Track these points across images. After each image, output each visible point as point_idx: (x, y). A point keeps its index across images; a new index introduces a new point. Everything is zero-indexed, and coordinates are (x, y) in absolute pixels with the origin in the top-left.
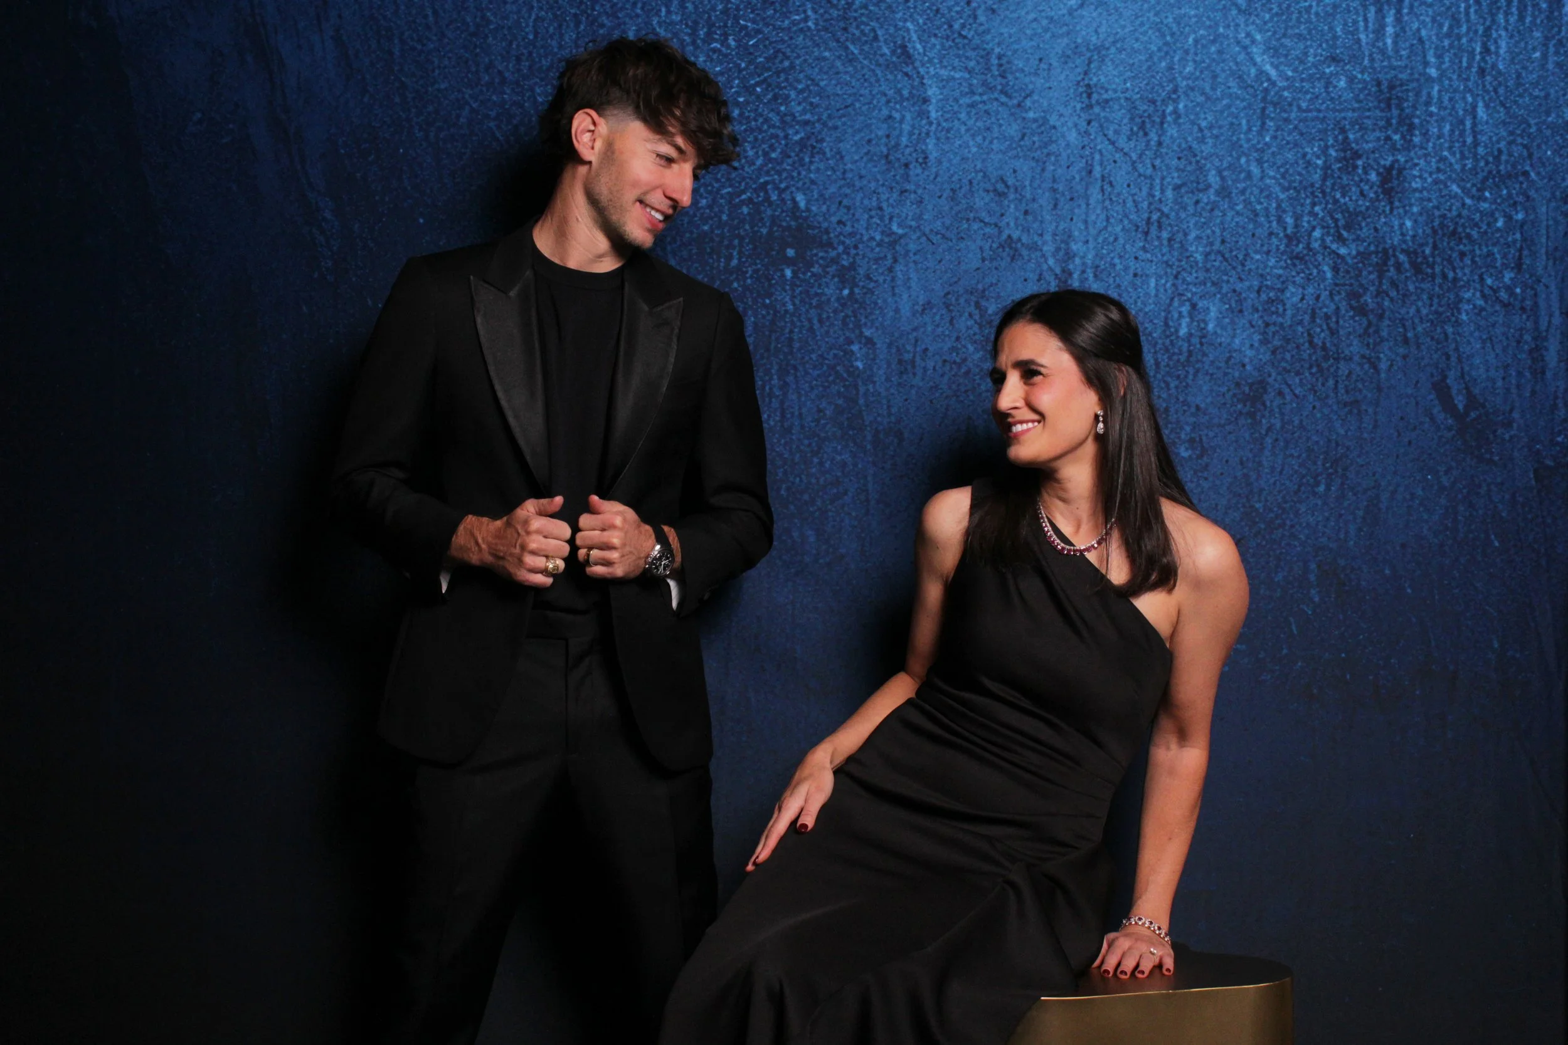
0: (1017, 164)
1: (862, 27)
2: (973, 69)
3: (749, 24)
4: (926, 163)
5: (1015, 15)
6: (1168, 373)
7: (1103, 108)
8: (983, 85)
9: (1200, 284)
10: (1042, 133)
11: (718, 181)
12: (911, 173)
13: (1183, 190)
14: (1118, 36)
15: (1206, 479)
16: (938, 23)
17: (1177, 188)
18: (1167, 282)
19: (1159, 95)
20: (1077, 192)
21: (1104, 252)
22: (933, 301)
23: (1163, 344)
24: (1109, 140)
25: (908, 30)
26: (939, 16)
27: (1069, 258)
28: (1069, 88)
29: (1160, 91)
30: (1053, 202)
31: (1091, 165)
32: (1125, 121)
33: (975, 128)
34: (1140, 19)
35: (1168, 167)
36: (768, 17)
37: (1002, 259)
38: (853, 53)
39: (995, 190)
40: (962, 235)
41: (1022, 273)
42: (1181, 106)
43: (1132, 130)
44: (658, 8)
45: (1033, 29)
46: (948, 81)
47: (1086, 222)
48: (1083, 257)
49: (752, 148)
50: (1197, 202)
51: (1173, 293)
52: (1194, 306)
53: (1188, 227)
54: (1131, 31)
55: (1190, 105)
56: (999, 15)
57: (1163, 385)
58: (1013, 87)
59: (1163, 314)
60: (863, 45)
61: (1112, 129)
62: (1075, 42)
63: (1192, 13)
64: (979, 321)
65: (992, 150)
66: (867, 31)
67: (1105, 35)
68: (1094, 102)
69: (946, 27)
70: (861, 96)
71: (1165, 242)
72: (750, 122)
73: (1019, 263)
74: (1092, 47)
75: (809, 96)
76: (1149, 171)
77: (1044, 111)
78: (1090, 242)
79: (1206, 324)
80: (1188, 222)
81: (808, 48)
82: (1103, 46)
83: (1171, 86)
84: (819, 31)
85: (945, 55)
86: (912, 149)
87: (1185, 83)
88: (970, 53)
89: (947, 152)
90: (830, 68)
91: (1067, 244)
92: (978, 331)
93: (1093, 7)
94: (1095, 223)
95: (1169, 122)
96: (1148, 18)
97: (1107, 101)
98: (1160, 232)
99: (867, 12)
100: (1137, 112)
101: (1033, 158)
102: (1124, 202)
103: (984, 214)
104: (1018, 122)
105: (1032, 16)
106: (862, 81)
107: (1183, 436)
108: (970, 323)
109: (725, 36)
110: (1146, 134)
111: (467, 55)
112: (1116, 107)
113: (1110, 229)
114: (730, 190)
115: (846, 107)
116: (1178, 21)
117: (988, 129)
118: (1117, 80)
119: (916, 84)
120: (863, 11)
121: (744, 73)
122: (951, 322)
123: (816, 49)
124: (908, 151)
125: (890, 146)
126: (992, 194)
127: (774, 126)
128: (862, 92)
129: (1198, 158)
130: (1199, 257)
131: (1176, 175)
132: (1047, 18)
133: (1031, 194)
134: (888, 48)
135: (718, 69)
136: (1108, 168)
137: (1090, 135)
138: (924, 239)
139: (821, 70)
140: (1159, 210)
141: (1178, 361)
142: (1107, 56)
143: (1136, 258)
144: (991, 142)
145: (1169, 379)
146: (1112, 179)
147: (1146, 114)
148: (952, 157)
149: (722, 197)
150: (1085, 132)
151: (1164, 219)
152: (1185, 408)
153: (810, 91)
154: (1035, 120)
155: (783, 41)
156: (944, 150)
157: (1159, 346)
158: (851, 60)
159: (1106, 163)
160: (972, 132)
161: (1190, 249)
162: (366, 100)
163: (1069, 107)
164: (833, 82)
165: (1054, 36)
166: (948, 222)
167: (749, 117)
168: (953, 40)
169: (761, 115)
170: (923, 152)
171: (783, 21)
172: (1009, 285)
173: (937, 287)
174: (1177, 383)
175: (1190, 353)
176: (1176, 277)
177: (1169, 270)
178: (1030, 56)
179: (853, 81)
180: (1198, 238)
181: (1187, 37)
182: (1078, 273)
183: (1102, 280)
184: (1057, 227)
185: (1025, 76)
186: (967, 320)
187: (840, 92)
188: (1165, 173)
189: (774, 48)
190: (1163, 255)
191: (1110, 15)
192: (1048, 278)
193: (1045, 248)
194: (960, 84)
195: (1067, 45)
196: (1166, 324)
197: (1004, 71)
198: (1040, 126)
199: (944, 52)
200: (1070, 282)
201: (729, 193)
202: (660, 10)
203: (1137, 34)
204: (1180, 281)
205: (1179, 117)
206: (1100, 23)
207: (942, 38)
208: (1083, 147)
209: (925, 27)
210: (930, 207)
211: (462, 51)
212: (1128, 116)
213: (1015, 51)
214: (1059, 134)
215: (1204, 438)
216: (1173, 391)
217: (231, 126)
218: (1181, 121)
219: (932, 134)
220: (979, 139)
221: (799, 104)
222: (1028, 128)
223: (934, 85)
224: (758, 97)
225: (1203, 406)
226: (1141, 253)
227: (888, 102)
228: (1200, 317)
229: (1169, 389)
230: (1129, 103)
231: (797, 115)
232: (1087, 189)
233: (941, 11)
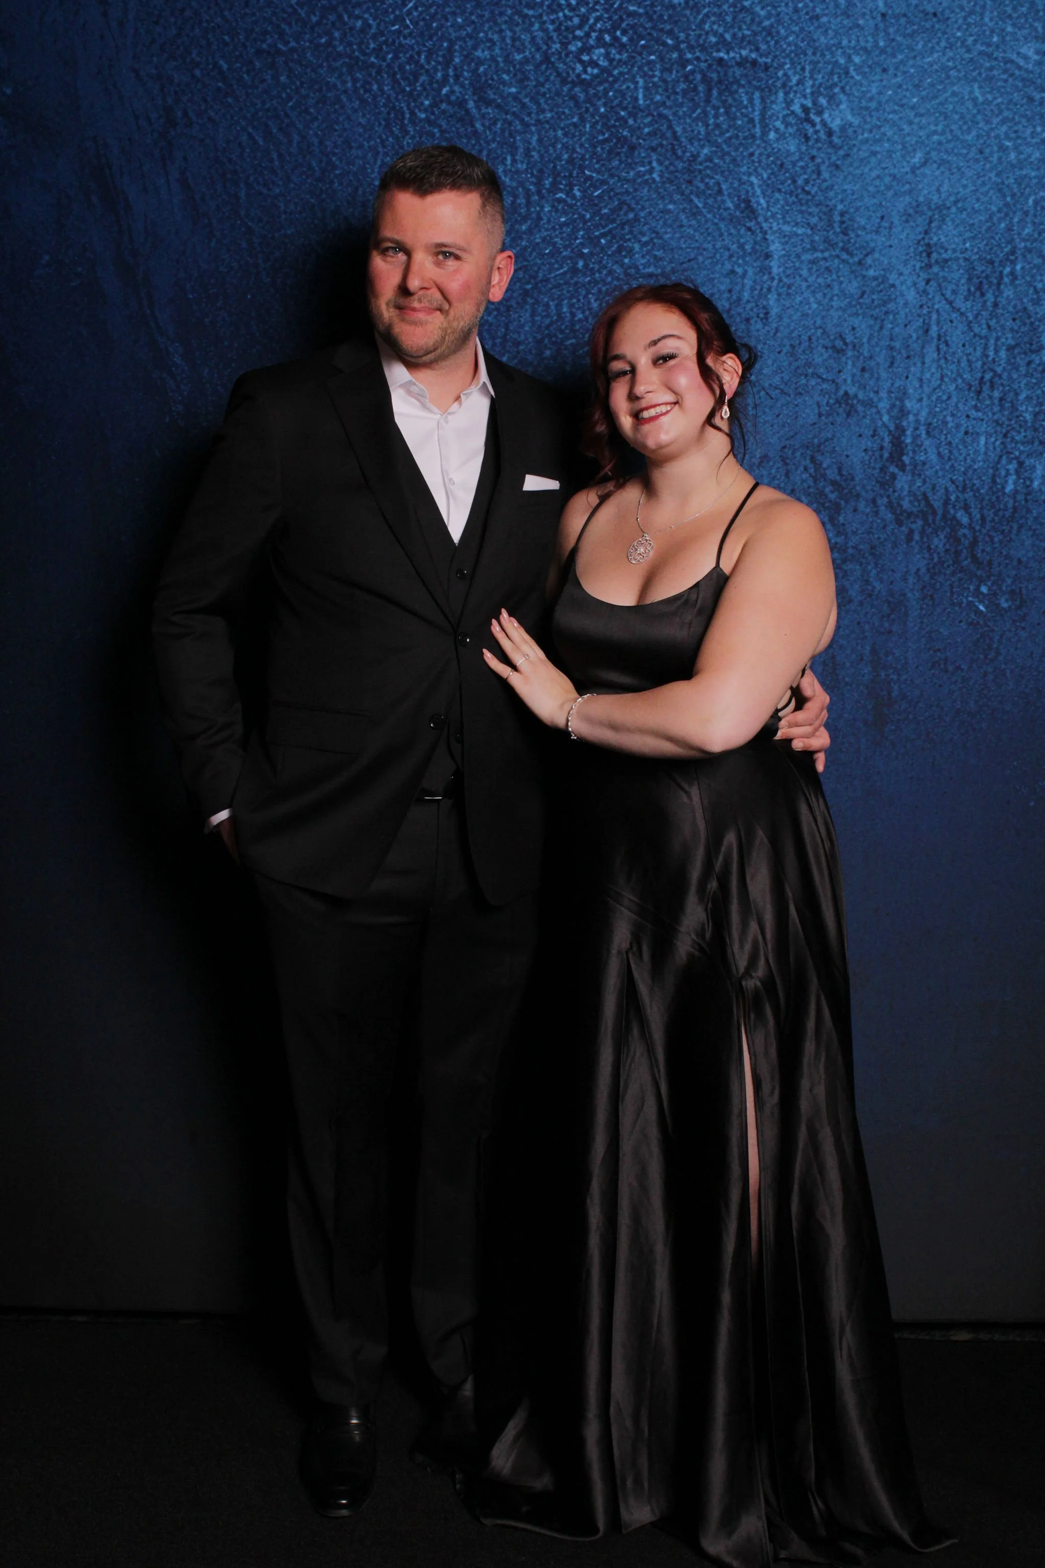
0: (856, 321)
1: (707, 180)
2: (816, 225)
3: (594, 175)
4: (767, 319)
5: (858, 172)
6: (993, 527)
7: (943, 268)
8: (825, 241)
9: (1028, 442)
10: (881, 291)
11: (562, 332)
12: (752, 328)
13: (1016, 351)
14: (959, 196)
15: (1024, 628)
16: (782, 178)
17: (1010, 349)
18: (996, 440)
19: (997, 256)
20: (913, 350)
21: (937, 409)
22: (771, 455)
23: (990, 500)
24: (946, 299)
25: (752, 184)
26: (783, 170)
27: (903, 416)
28: (910, 247)
29: (998, 252)
30: (890, 360)
31: (929, 324)
32: (963, 281)
33: (817, 285)
34: (982, 179)
35: (1003, 327)
36: (613, 168)
37: (838, 414)
38: (697, 207)
39: (833, 347)
40: (800, 390)
41: (857, 429)
42: (1018, 267)
43: (969, 290)
44: (504, 156)
45: (876, 186)
46: (790, 237)
47: (921, 380)
48: (916, 415)
49: (595, 301)
50: (1029, 363)
51: (1002, 451)
52: (1021, 464)
53: (1019, 387)
54: (971, 192)
55: (1027, 267)
56: (843, 171)
57: (987, 539)
58: (855, 242)
59: (991, 471)
60: (707, 198)
61: (950, 288)
62: (917, 201)
63: (1033, 174)
64: (814, 475)
65: (832, 307)
66: (711, 184)
67: (947, 194)
68: (933, 261)
69: (789, 182)
70: (705, 249)
71: (996, 402)
72: (594, 274)
73: (854, 419)
74: (933, 206)
75: (653, 249)
76: (984, 332)
77: (883, 270)
78: (925, 399)
79: (1032, 481)
80: (1019, 382)
81: (653, 200)
82: (944, 205)
83: (1010, 246)
84: (664, 183)
85: (787, 212)
86: (753, 304)
87: (1023, 244)
88: (813, 209)
89: (788, 308)
90: (674, 221)
91: (901, 400)
92: (812, 484)
93: (935, 165)
94: (930, 381)
95: (1006, 285)
96: (990, 178)
97: (946, 261)
98: (992, 391)
99: (711, 165)
100: (975, 272)
101: (872, 316)
102: (959, 361)
103: (822, 370)
104: (858, 279)
105: (874, 174)
106: (705, 234)
107: (1004, 589)
108: (804, 476)
109: (571, 186)
110: (983, 295)
111: (312, 201)
112: (955, 267)
113: (943, 387)
114: (574, 341)
115: (690, 261)
116: (1019, 181)
117: (829, 286)
118: (956, 240)
119: (758, 239)
120: (708, 164)
121: (589, 224)
122: (787, 474)
123: (660, 202)
124: (749, 306)
125: (732, 301)
126: (830, 351)
127: (618, 279)
128: (705, 246)
129: (1032, 320)
130: (1028, 417)
131: (1010, 335)
132: (890, 175)
133: (869, 351)
134: (732, 202)
135: (563, 219)
136: (945, 327)
137: (928, 294)
138: (763, 393)
139: (665, 223)
140: (992, 370)
141: (1004, 516)
142: (948, 216)
143: (968, 416)
144: (831, 299)
145: (993, 533)
146: (948, 338)
147: (984, 275)
148: (792, 313)
149: (566, 349)
150: (924, 291)
151: (996, 379)
152: (1007, 561)
153: (654, 244)
154: (875, 278)
155: (627, 192)
156: (784, 305)
157: (985, 503)
158: (695, 213)
159: (942, 323)
160: (813, 288)
161: (1020, 409)
162: (213, 244)
163: (909, 266)
164: (677, 235)
165: (896, 194)
166: (786, 378)
167: (593, 269)
168: (797, 196)
169: (606, 267)
170: (764, 307)
171: (628, 173)
172: (844, 441)
173: (774, 440)
174: (1001, 537)
175: (1015, 509)
176: (1005, 436)
177: (999, 429)
178: (873, 214)
179: (697, 234)
180: (1029, 398)
181: (1027, 199)
182: (911, 429)
183: (934, 437)
184: (892, 384)
185: (867, 233)
186: (802, 473)
187: (684, 246)
188: (1000, 334)
189: (619, 199)
190: (994, 414)
191: (952, 174)
192: (881, 434)
193: (881, 405)
194: (802, 240)
195: (910, 203)
196: (994, 482)
197: (846, 228)
198: (879, 285)
199: (787, 208)
200: (903, 438)
201: (572, 344)
202: (505, 159)
203: (978, 194)
204: (1009, 440)
205: (1016, 278)
206: (942, 181)
207: (785, 193)
208: (921, 306)
209: (769, 182)
210: (770, 362)
211: (308, 196)
212: (967, 276)
213: (857, 209)
214: (898, 293)
215: (1024, 591)
216: (997, 545)
217: (80, 269)
218: (1017, 282)
219: (773, 289)
220: (819, 296)
221: (643, 257)
222: (868, 286)
223: (776, 241)
224: (603, 249)
225: (1024, 559)
226: (973, 412)
227: (731, 256)
228: (1026, 474)
229: (992, 542)
230: (968, 263)
231: (641, 267)
232: (923, 347)
233: (785, 166)
